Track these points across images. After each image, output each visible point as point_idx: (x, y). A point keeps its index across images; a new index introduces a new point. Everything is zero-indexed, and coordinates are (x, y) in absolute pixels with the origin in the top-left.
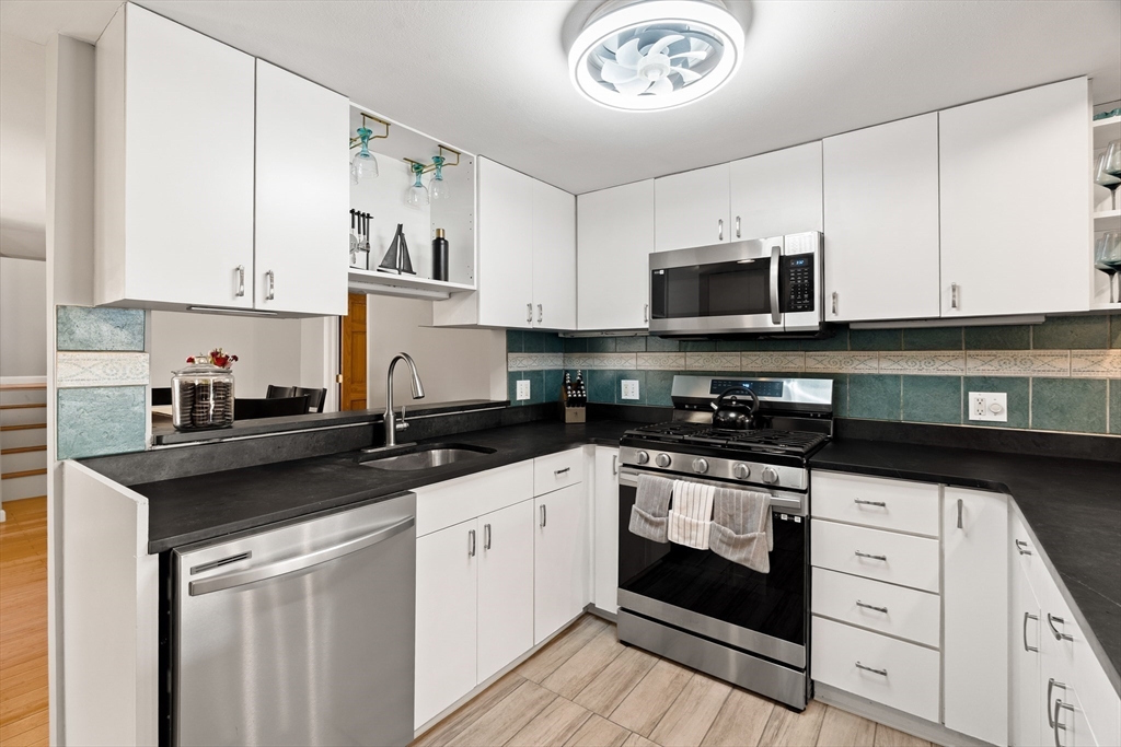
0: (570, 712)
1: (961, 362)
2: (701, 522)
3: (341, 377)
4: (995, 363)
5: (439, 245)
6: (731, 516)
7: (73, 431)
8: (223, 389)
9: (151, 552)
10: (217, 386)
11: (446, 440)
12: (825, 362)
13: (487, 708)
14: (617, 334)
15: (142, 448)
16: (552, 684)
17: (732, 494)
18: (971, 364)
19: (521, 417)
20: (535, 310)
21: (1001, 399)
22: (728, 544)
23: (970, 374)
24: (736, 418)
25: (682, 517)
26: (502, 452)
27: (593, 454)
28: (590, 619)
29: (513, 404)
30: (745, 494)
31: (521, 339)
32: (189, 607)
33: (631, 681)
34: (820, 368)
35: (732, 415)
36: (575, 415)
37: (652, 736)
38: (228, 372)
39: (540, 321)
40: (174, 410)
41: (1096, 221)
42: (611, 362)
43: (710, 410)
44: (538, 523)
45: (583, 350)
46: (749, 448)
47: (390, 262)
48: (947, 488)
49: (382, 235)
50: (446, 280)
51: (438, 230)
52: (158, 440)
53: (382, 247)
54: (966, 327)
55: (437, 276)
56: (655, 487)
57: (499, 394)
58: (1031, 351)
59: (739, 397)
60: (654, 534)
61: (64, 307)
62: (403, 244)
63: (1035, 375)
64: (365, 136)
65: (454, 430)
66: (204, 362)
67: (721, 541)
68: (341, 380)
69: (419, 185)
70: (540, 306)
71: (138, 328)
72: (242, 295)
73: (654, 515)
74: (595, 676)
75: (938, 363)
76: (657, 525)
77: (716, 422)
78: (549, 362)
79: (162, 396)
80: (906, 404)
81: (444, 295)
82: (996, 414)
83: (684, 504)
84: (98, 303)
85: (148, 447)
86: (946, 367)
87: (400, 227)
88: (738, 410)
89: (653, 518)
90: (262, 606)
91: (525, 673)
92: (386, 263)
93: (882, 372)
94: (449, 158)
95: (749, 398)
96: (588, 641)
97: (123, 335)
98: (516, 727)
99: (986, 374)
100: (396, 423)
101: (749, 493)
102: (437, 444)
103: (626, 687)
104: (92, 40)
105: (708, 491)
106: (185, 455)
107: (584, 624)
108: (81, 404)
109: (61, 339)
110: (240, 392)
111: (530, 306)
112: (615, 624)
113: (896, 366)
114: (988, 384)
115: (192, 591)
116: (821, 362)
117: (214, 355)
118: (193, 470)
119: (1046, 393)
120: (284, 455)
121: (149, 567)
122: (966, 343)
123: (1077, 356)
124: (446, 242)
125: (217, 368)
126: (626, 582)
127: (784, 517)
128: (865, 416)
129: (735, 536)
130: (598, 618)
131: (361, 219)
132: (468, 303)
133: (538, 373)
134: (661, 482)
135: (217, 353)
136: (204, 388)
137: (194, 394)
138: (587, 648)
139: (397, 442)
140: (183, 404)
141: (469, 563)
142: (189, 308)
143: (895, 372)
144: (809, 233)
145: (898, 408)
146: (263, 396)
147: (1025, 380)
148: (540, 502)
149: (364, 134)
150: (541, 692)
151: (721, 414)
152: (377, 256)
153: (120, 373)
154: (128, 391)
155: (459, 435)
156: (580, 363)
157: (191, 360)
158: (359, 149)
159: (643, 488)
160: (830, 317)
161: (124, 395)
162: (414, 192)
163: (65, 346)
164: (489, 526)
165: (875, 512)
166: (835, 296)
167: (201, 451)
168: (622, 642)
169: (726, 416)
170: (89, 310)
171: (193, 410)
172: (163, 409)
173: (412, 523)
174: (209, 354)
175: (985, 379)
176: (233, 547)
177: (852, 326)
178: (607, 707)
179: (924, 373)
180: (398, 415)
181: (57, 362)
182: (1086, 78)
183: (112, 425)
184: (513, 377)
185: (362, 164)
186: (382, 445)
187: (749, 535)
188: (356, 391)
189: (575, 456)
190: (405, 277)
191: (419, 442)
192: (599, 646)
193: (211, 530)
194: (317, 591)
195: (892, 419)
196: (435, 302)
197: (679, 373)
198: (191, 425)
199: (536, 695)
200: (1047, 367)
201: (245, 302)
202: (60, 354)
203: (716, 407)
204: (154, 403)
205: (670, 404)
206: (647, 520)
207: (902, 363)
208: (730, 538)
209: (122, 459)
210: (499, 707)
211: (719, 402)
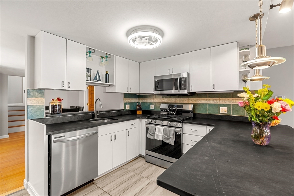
0: (132, 174)
1: (219, 101)
2: (161, 135)
3: (88, 104)
4: (225, 101)
5: (107, 75)
6: (167, 133)
7: (30, 114)
8: (60, 106)
9: (46, 135)
10: (58, 105)
11: (109, 118)
12: (192, 101)
13: (115, 173)
14: (149, 94)
15: (43, 118)
16: (129, 169)
17: (167, 129)
18: (221, 101)
19: (127, 113)
20: (129, 89)
21: (226, 109)
22: (166, 139)
23: (220, 103)
24: (172, 113)
25: (157, 134)
26: (119, 120)
27: (141, 121)
28: (141, 157)
29: (125, 110)
30: (169, 128)
31: (127, 96)
32: (54, 145)
33: (146, 169)
34: (191, 102)
35: (171, 112)
36: (139, 113)
37: (148, 178)
38: (61, 102)
39: (130, 91)
40: (50, 111)
41: (239, 71)
42: (148, 101)
43: (167, 111)
44: (127, 135)
45: (142, 98)
46: (172, 119)
47: (96, 79)
48: (208, 127)
49: (94, 73)
50: (108, 83)
51: (107, 72)
52: (47, 116)
53: (94, 75)
54: (220, 93)
55: (106, 82)
56: (152, 127)
57: (122, 108)
58: (232, 98)
59: (173, 108)
60: (152, 137)
61: (29, 89)
62: (99, 75)
63: (233, 103)
64: (90, 52)
65: (111, 116)
66: (56, 100)
67: (165, 138)
68: (88, 105)
69: (103, 62)
70: (130, 88)
71: (43, 93)
72: (64, 87)
73: (152, 133)
74: (139, 168)
75: (214, 101)
76: (153, 135)
77: (168, 114)
78: (134, 101)
79: (47, 108)
80: (208, 110)
81: (108, 86)
82: (225, 112)
83: (158, 131)
84: (35, 88)
85: (45, 117)
86: (216, 102)
87: (98, 71)
88: (173, 111)
89: (152, 134)
90: (67, 146)
91: (124, 167)
92: (95, 79)
93: (203, 103)
94: (109, 56)
95: (175, 108)
96: (139, 162)
97: (40, 95)
98: (120, 176)
99: (223, 103)
100: (97, 114)
101: (170, 128)
102: (106, 118)
103: (145, 170)
104: (34, 36)
105: (163, 128)
106: (52, 119)
107: (139, 158)
108: (32, 108)
109: (28, 96)
110: (64, 107)
111: (128, 88)
112: (145, 158)
113: (206, 102)
114: (224, 105)
115: (54, 142)
116: (191, 101)
117: (58, 99)
118: (54, 122)
119: (235, 107)
120: (72, 120)
121: (46, 137)
122: (220, 97)
123: (240, 99)
124: (108, 74)
125: (58, 101)
126: (147, 149)
127: (177, 133)
128: (200, 113)
129: (167, 137)
130: (142, 157)
131: (89, 70)
132: (113, 88)
133: (132, 103)
134: (153, 126)
135: (58, 98)
136: (56, 105)
137: (54, 107)
138: (139, 163)
139: (97, 118)
140: (51, 109)
141: (111, 142)
142: (53, 89)
143: (206, 103)
144: (185, 73)
145: (207, 111)
146: (69, 108)
147: (231, 104)
148: (128, 131)
149: (89, 52)
150: (127, 170)
151: (169, 112)
152: (93, 77)
153: (39, 102)
154: (41, 106)
155: (112, 117)
156: (141, 101)
157: (52, 100)
158: (89, 55)
159: (150, 128)
160: (191, 91)
161: (40, 107)
162: (102, 63)
163: (29, 97)
164: (115, 135)
165: (195, 132)
166: (191, 86)
167: (55, 118)
168: (146, 162)
169: (170, 112)
170: (33, 90)
171: (54, 110)
172: (48, 111)
173: (97, 132)
174: (57, 98)
175: (223, 104)
176: (61, 135)
177: (197, 93)
178: (140, 173)
179: (212, 103)
180: (97, 112)
181: (27, 100)
182: (237, 42)
183: (38, 113)
184: (125, 104)
185: (89, 58)
186: (94, 118)
187: (170, 137)
188: (92, 107)
189: (137, 121)
190: (99, 82)
191: (102, 118)
192: (141, 162)
193: (58, 132)
194: (79, 144)
195: (205, 113)
196: (106, 87)
197: (162, 103)
198: (53, 113)
199: (125, 171)
200: (235, 102)
201: (64, 88)
202: (28, 99)
203: (168, 110)
204: (46, 110)
205: (160, 110)
206: (150, 135)
207: (207, 101)
208: (166, 138)
209: (40, 120)
210: (117, 173)
211: (169, 109)
